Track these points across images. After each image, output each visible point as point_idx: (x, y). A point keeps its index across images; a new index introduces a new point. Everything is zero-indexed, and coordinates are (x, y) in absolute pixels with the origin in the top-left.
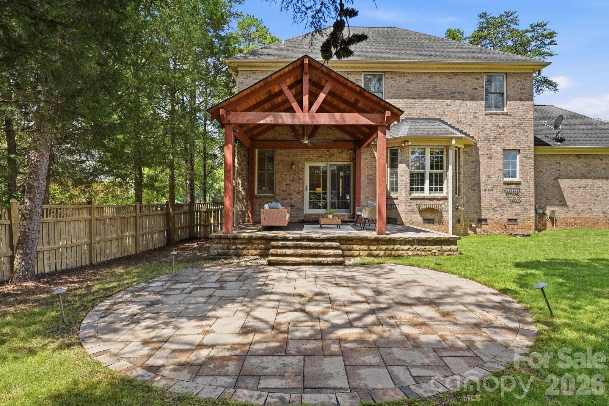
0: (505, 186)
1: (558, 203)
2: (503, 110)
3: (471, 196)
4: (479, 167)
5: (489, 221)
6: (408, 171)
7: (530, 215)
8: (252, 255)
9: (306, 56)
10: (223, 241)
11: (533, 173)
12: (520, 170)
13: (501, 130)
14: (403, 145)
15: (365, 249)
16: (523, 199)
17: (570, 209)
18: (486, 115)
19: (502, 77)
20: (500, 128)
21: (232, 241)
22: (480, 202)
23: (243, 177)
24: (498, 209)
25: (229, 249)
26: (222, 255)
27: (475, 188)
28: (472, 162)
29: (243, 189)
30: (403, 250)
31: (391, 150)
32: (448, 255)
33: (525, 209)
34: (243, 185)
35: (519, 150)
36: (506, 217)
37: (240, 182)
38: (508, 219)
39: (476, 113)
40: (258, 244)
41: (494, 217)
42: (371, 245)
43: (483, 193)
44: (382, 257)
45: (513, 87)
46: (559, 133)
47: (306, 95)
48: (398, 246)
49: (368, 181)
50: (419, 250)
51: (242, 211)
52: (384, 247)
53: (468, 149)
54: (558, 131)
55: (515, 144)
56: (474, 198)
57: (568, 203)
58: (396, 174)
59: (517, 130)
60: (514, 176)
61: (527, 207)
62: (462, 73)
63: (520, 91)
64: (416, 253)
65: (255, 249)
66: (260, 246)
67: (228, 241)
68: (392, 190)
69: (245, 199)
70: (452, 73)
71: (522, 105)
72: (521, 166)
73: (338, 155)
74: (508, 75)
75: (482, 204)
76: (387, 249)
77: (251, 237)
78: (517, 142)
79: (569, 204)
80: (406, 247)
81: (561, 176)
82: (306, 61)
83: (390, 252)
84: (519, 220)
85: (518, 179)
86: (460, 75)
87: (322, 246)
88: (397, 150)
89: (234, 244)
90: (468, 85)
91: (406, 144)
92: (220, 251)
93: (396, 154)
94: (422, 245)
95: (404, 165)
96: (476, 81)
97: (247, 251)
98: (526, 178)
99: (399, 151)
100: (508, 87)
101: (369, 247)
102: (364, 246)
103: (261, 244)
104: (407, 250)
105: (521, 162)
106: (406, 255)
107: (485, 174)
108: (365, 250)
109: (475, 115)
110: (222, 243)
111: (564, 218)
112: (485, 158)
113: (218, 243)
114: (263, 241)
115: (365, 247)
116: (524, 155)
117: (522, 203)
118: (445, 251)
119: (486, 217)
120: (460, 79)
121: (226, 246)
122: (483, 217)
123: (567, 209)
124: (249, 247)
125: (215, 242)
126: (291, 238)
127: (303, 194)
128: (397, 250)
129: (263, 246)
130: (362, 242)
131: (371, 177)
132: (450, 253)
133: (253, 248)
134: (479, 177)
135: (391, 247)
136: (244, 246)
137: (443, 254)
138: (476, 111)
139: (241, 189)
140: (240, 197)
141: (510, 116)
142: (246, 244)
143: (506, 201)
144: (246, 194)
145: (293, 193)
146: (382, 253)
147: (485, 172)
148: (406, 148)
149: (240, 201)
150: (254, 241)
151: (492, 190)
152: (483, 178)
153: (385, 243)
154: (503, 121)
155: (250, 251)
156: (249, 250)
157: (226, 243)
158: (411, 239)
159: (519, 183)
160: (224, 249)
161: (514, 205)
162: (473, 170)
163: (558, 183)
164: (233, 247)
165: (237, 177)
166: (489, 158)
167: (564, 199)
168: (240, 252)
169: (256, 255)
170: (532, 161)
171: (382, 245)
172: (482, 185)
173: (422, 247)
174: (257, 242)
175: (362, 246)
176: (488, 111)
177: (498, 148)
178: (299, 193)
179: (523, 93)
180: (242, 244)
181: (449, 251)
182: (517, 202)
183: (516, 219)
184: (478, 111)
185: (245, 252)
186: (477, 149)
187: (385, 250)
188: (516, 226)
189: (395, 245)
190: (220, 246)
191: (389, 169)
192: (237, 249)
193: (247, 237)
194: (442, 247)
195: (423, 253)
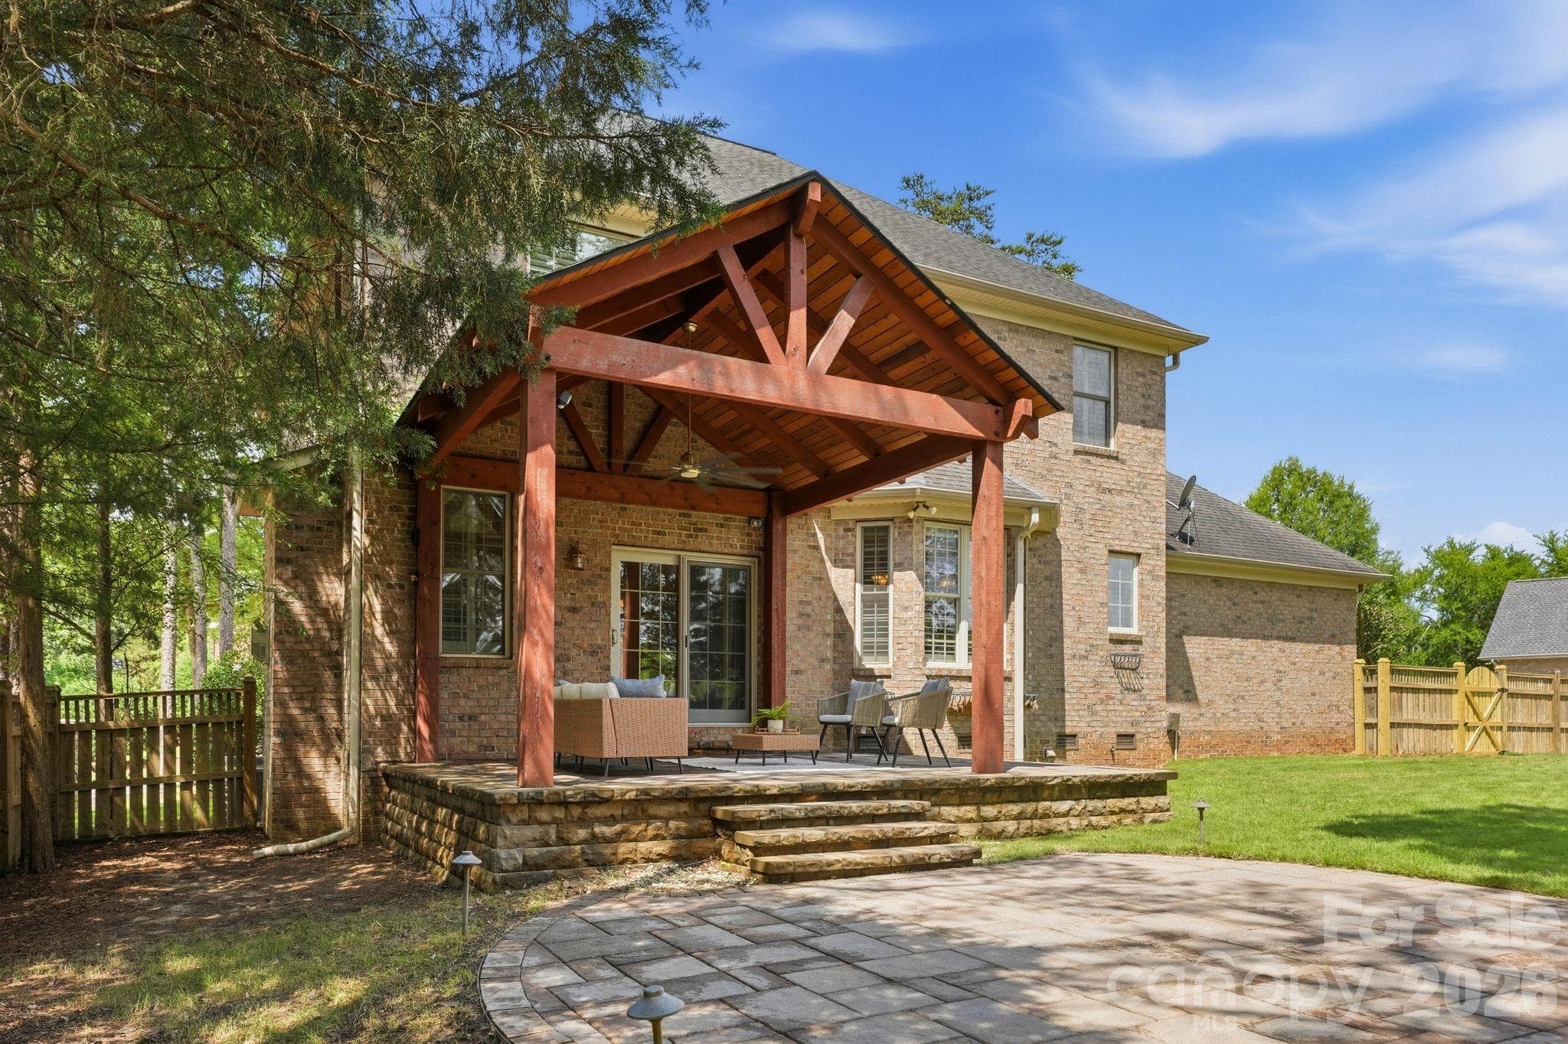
0: (1111, 646)
1: (1182, 696)
2: (1107, 444)
3: (1043, 671)
4: (1061, 593)
5: (1081, 741)
6: (922, 596)
7: (1158, 724)
8: (648, 860)
9: (814, 176)
10: (544, 815)
11: (1164, 615)
12: (1140, 606)
13: (1106, 497)
14: (911, 515)
15: (969, 815)
16: (1146, 681)
17: (1203, 711)
18: (1077, 452)
19: (1106, 356)
20: (1104, 491)
21: (576, 812)
22: (1063, 690)
23: (390, 586)
24: (1098, 708)
25: (562, 840)
26: (544, 867)
27: (1053, 650)
28: (1046, 578)
29: (391, 633)
30: (1058, 815)
31: (865, 530)
32: (1154, 821)
33: (1150, 708)
34: (388, 617)
35: (1139, 555)
36: (1113, 730)
37: (378, 607)
38: (1118, 736)
39: (1056, 445)
40: (666, 820)
41: (1090, 730)
42: (984, 804)
43: (1069, 666)
44: (1011, 838)
45: (1129, 388)
46: (1187, 520)
47: (798, 308)
48: (1048, 803)
49: (800, 622)
50: (1092, 813)
51: (387, 718)
52: (1015, 809)
53: (1038, 544)
54: (1186, 513)
55: (1132, 537)
56: (1049, 678)
57: (1200, 696)
58: (883, 602)
59: (1136, 502)
60: (1127, 623)
61: (1153, 703)
62: (1027, 327)
63: (1142, 401)
64: (1085, 822)
65: (655, 838)
66: (672, 824)
67: (560, 813)
68: (868, 648)
69: (400, 671)
70: (1005, 322)
71: (1145, 437)
72: (1142, 596)
73: (715, 532)
74: (1120, 355)
75: (1067, 696)
76: (1021, 813)
77: (645, 792)
78: (1136, 533)
79: (1202, 697)
80: (1064, 806)
81: (1188, 627)
82: (815, 194)
83: (1028, 823)
84: (1138, 736)
85: (1133, 631)
86: (1023, 333)
87: (885, 811)
88: (886, 529)
89: (583, 821)
90: (1040, 365)
91: (922, 512)
92: (535, 851)
93: (884, 541)
94: (1099, 798)
95: (910, 576)
96: (1056, 355)
97: (632, 845)
98: (1153, 627)
99: (893, 534)
100: (1120, 386)
101: (979, 810)
102: (968, 808)
103: (678, 817)
104: (1066, 814)
105: (1141, 585)
106: (1064, 828)
107: (1072, 613)
108: (969, 821)
109: (1054, 449)
110: (541, 823)
111: (1192, 733)
112: (1073, 570)
113: (524, 823)
114: (684, 808)
115: (969, 811)
116: (1149, 568)
117: (1144, 692)
118: (1145, 811)
119: (1076, 730)
120: (1022, 343)
121: (552, 831)
122: (1068, 731)
123: (1195, 711)
124: (636, 829)
125: (514, 820)
126: (775, 791)
127: (608, 658)
128: (1045, 816)
129: (683, 825)
130: (961, 797)
131: (809, 609)
132: (1156, 815)
133: (651, 832)
134: (1062, 622)
135: (1030, 807)
136: (618, 827)
137: (1141, 821)
138: (1054, 440)
139: (379, 631)
140: (380, 664)
141: (1123, 462)
142: (624, 818)
143: (1113, 687)
144: (401, 654)
145: (574, 652)
146: (1011, 826)
147: (1074, 608)
148: (916, 527)
149: (375, 678)
150: (653, 810)
151: (1086, 657)
152: (1069, 623)
153: (1015, 796)
154: (1110, 474)
155: (643, 846)
156: (635, 840)
157: (555, 821)
158: (1077, 780)
159: (1137, 641)
160: (547, 844)
161: (1130, 697)
162: (1048, 600)
163: (1183, 644)
164: (582, 833)
165: (363, 588)
166: (1083, 571)
167: (1193, 685)
168: (607, 850)
169: (662, 857)
170: (1163, 584)
171: (1009, 802)
172: (1067, 642)
173: (1098, 804)
174: (664, 810)
175: (963, 808)
176: (1079, 445)
177: (1099, 546)
178: (593, 653)
179: (1149, 408)
180: (611, 820)
181: (1154, 811)
182: (1135, 691)
183: (1133, 736)
184: (1059, 441)
185: (624, 848)
186: (1057, 544)
187: (1019, 817)
188: (1133, 753)
189: (1037, 800)
190: (532, 832)
191: (859, 586)
192: (594, 838)
193: (632, 795)
194: (1138, 802)
195: (1102, 821)
